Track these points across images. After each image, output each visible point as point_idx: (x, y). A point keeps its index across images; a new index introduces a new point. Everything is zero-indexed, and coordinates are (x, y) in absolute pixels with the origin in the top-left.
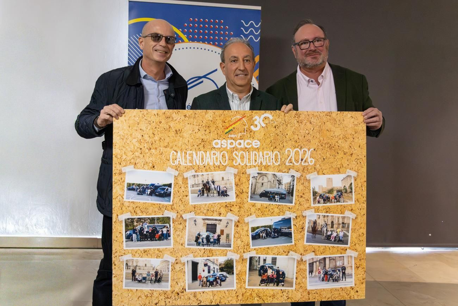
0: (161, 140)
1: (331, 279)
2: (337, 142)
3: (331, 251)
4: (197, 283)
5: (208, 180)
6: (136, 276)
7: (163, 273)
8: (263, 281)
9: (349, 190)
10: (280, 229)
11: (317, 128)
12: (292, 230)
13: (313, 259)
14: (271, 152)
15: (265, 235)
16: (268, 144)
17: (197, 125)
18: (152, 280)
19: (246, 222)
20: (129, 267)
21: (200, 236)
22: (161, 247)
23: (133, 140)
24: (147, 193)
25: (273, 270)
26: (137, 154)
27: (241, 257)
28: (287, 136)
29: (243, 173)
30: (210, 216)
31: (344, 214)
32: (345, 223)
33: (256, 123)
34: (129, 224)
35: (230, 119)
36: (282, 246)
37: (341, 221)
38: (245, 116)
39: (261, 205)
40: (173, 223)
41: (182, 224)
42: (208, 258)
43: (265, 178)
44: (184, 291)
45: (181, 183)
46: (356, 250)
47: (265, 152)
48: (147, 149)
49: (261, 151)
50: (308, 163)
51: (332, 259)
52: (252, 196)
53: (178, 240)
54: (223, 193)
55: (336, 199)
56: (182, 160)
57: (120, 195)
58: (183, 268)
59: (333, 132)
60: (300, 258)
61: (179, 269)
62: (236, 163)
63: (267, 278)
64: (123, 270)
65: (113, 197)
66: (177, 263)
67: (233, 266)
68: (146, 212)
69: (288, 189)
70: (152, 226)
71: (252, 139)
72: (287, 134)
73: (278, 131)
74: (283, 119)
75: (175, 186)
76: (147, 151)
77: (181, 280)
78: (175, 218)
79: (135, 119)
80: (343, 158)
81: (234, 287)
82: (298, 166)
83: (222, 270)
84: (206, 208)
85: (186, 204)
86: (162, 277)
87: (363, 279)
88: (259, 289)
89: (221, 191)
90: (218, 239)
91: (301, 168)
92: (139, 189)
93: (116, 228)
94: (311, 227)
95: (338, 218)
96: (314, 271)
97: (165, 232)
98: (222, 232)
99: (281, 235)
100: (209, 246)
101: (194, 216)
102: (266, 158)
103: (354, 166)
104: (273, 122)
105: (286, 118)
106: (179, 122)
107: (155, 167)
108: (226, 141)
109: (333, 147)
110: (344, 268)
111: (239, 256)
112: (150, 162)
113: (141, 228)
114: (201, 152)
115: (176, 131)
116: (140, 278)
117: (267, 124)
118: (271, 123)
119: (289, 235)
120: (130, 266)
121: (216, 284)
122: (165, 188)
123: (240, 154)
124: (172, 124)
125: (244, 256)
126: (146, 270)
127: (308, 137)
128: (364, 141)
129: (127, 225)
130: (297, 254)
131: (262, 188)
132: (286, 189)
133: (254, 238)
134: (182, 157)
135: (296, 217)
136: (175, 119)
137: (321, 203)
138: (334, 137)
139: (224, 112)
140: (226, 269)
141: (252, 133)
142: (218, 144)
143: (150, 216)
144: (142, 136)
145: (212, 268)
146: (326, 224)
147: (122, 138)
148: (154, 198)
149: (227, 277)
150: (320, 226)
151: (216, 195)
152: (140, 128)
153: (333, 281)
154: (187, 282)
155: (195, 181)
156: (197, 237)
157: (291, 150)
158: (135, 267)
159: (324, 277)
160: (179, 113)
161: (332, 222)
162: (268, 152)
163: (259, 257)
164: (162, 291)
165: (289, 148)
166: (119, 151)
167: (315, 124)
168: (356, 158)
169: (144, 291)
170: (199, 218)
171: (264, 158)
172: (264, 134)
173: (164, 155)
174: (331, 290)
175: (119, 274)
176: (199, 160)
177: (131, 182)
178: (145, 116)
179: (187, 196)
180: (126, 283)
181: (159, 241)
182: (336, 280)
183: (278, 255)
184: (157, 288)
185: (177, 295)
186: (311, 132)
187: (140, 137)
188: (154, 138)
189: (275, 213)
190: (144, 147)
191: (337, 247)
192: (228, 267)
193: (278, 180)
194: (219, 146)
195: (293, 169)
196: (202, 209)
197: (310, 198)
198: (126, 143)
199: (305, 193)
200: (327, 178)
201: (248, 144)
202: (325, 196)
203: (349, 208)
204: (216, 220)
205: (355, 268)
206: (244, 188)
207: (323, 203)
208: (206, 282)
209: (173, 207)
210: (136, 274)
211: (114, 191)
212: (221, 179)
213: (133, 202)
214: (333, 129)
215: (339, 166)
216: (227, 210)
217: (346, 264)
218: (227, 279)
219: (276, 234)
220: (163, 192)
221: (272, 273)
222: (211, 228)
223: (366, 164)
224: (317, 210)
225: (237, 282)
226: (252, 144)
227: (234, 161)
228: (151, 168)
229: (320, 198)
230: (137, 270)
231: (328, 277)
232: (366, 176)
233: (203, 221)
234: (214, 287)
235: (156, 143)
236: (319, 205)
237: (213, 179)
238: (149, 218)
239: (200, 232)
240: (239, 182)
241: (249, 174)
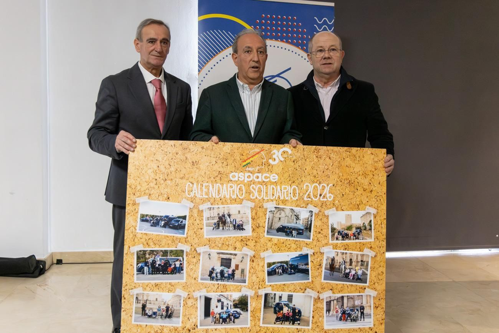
0: (177, 171)
1: (349, 318)
2: (357, 178)
3: (349, 290)
4: (210, 319)
5: (223, 213)
6: (146, 311)
7: (175, 308)
8: (278, 319)
9: (368, 227)
10: (297, 265)
11: (336, 164)
12: (310, 267)
13: (330, 297)
14: (289, 186)
15: (281, 272)
16: (287, 178)
17: (214, 158)
18: (162, 316)
19: (262, 257)
20: (139, 302)
21: (214, 270)
22: (173, 281)
23: (149, 170)
24: (161, 225)
25: (289, 308)
26: (152, 185)
27: (256, 293)
28: (306, 171)
29: (260, 207)
30: (225, 250)
31: (363, 252)
32: (364, 260)
33: (274, 156)
34: (141, 256)
35: (249, 152)
36: (299, 283)
37: (359, 259)
38: (264, 150)
39: (277, 240)
40: (187, 256)
41: (196, 257)
42: (222, 294)
43: (283, 213)
44: (196, 328)
45: (196, 215)
46: (375, 289)
47: (283, 187)
48: (162, 180)
49: (278, 185)
50: (327, 198)
51: (350, 298)
52: (269, 231)
53: (191, 274)
54: (239, 227)
55: (355, 236)
56: (198, 193)
57: (133, 226)
58: (195, 303)
59: (353, 169)
60: (317, 297)
61: (191, 305)
62: (253, 196)
63: (283, 316)
64: (133, 304)
65: (126, 228)
66: (189, 298)
67: (248, 303)
68: (159, 245)
69: (306, 225)
70: (165, 258)
71: (270, 172)
72: (306, 169)
73: (296, 166)
74: (302, 154)
75: (190, 218)
76: (162, 182)
77: (192, 316)
78: (188, 251)
79: (152, 149)
80: (363, 194)
81: (248, 325)
82: (316, 201)
83: (235, 306)
84: (221, 242)
85: (200, 237)
86: (173, 313)
87: (382, 320)
88: (275, 327)
89: (236, 225)
90: (233, 274)
91: (320, 204)
92: (153, 220)
93: (127, 260)
94: (328, 264)
95: (357, 256)
96: (331, 310)
97: (178, 266)
98: (237, 266)
99: (298, 272)
100: (223, 281)
101: (209, 250)
102: (284, 192)
103: (373, 203)
104: (291, 156)
105: (305, 153)
106: (196, 153)
107: (170, 199)
108: (243, 175)
109: (353, 183)
110: (362, 308)
111: (254, 292)
112: (165, 193)
113: (153, 261)
114: (217, 184)
115: (193, 162)
116: (150, 313)
117: (285, 158)
118: (289, 157)
119: (306, 272)
120: (140, 300)
121: (229, 321)
122: (180, 220)
123: (257, 187)
124: (189, 156)
125: (259, 293)
126: (156, 304)
127: (327, 173)
128: (384, 178)
129: (138, 258)
130: (313, 291)
131: (279, 222)
132: (304, 225)
133: (270, 274)
134: (198, 190)
135: (314, 253)
136: (192, 151)
137: (340, 240)
138: (354, 173)
139: (242, 145)
140: (240, 306)
141: (270, 167)
142: (235, 177)
143: (163, 249)
144: (158, 166)
145: (225, 304)
146: (344, 261)
147: (137, 169)
148: (167, 230)
149: (241, 314)
150: (338, 263)
151: (232, 228)
152: (156, 159)
153: (351, 321)
154: (199, 318)
155: (210, 214)
156: (211, 271)
157: (309, 184)
158: (145, 301)
159: (342, 316)
160: (196, 145)
161: (351, 260)
162: (287, 186)
163: (275, 294)
164: (173, 327)
165: (308, 183)
166: (134, 182)
167: (334, 159)
168: (376, 195)
169: (154, 327)
170: (214, 252)
171: (281, 193)
172: (283, 168)
173: (180, 187)
174: (349, 330)
175: (128, 308)
176: (215, 193)
177: (145, 213)
178: (161, 146)
179: (201, 229)
180: (135, 318)
181: (171, 275)
182: (354, 320)
183: (294, 292)
184: (168, 324)
185: (188, 331)
186: (330, 168)
187: (156, 168)
188: (170, 169)
189: (292, 249)
190: (160, 178)
191: (356, 286)
192: (242, 304)
193: (295, 215)
194: (236, 179)
195: (311, 204)
196: (217, 242)
197: (328, 234)
198: (141, 174)
199: (323, 229)
200: (346, 215)
201: (266, 177)
202: (343, 232)
203: (369, 245)
204: (231, 254)
205: (374, 308)
206: (261, 222)
207: (342, 240)
208: (218, 319)
209: (187, 240)
210: (146, 309)
211: (127, 222)
212: (238, 212)
213: (146, 234)
214: (353, 165)
215: (358, 203)
216: (243, 244)
217: (364, 304)
218: (240, 315)
219: (293, 271)
220: (177, 224)
221: (288, 311)
222: (226, 263)
223: (386, 202)
224: (335, 247)
225: (252, 319)
226: (270, 178)
227: (251, 195)
228: (166, 199)
229: (338, 235)
230: (147, 305)
231: (345, 316)
232: (386, 214)
233: (217, 256)
234: (227, 324)
235: (172, 175)
236: (337, 242)
237: (229, 213)
238: (162, 251)
239: (214, 266)
240: (256, 216)
241: (266, 208)
